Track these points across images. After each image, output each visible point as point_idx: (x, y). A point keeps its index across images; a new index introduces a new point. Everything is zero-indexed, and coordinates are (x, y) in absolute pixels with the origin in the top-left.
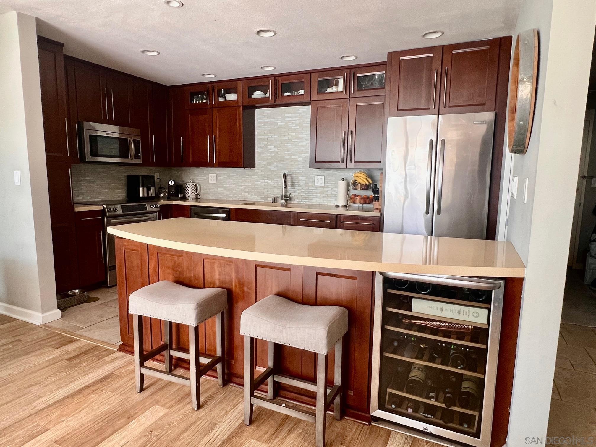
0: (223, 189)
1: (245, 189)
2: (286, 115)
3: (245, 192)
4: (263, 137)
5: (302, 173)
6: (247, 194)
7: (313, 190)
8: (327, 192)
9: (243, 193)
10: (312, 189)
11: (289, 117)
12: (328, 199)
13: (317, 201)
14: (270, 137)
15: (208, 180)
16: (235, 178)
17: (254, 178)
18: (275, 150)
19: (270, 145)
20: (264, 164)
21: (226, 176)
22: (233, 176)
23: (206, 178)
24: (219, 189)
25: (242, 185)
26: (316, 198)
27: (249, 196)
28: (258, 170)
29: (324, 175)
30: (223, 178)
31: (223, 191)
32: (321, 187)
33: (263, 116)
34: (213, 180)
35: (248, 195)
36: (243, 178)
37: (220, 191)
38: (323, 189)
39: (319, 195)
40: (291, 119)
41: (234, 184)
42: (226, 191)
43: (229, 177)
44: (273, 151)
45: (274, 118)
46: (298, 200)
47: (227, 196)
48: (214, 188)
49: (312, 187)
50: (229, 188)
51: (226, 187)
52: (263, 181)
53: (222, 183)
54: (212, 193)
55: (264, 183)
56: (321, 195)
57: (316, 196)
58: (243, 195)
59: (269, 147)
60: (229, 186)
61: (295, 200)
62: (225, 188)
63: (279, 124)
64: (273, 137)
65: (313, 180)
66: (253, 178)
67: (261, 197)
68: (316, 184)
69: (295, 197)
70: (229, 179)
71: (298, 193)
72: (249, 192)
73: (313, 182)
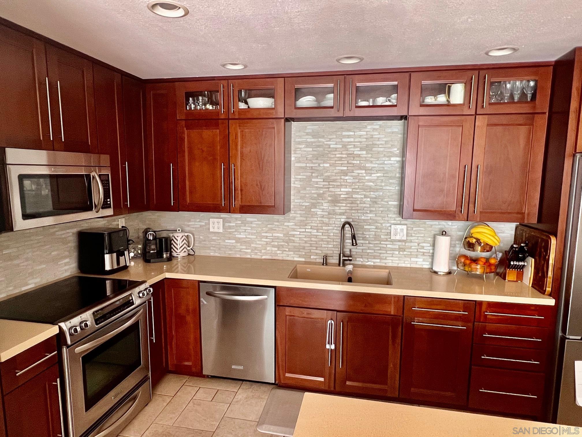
0: (234, 241)
1: (273, 242)
2: (344, 133)
3: (274, 246)
4: (304, 165)
5: (370, 221)
6: (276, 249)
7: (388, 246)
8: (411, 248)
9: (268, 248)
10: (386, 245)
11: (349, 137)
12: (413, 259)
13: (394, 261)
14: (317, 165)
15: (207, 226)
16: (254, 225)
17: (288, 226)
18: (323, 185)
19: (317, 177)
20: (306, 206)
21: (240, 222)
22: (251, 222)
23: (203, 224)
24: (227, 241)
25: (267, 236)
26: (392, 257)
27: (278, 252)
28: (294, 213)
29: (406, 225)
30: (234, 224)
31: (234, 244)
32: (399, 241)
33: (305, 134)
34: (216, 227)
35: (278, 250)
36: (269, 226)
37: (229, 244)
38: (404, 244)
39: (397, 253)
40: (352, 140)
41: (252, 234)
42: (239, 244)
43: (244, 223)
44: (322, 186)
45: (323, 137)
46: (361, 260)
47: (240, 251)
48: (218, 240)
49: (387, 241)
50: (244, 240)
51: (239, 238)
52: (304, 230)
53: (233, 232)
54: (214, 247)
55: (305, 234)
56: (401, 253)
57: (393, 254)
58: (269, 250)
59: (313, 180)
60: (245, 236)
61: (358, 259)
62: (238, 240)
63: (331, 146)
64: (321, 165)
65: (389, 231)
66: (286, 226)
67: (300, 253)
68: (393, 237)
69: (356, 255)
70: (245, 226)
71: (362, 249)
72: (279, 247)
73: (390, 234)
